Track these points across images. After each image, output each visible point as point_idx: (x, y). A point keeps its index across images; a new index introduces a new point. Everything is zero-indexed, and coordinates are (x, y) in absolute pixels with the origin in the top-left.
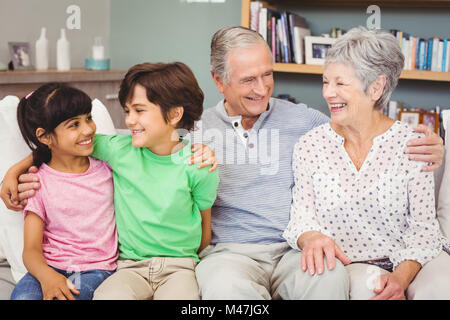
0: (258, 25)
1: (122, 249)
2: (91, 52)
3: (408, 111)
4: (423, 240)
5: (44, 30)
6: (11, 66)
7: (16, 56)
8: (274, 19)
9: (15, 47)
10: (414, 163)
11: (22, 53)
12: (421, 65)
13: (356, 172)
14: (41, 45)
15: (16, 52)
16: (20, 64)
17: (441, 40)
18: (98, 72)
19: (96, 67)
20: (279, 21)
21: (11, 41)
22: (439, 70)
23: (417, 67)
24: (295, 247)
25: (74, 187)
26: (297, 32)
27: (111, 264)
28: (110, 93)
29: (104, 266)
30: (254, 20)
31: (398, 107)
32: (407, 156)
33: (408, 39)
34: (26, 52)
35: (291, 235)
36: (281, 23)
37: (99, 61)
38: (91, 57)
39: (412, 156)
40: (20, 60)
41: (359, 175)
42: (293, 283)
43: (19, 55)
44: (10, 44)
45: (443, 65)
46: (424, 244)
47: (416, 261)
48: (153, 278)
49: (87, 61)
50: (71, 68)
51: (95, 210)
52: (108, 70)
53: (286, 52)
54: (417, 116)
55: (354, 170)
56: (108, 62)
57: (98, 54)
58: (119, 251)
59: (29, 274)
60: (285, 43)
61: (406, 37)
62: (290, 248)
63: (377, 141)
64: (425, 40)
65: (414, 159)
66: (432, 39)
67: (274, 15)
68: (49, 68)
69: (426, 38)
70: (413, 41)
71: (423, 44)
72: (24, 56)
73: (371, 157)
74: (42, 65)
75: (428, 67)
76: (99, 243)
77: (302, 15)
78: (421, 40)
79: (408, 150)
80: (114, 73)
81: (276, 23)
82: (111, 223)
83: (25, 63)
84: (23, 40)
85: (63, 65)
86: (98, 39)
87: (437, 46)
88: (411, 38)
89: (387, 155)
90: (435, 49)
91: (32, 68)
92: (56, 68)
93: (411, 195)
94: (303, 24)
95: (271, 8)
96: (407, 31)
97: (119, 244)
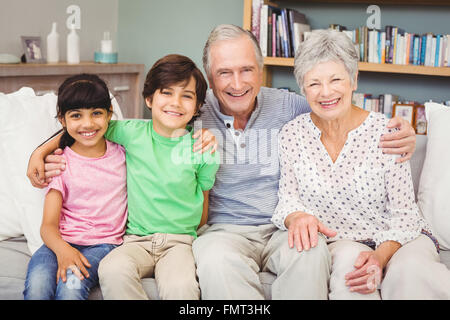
0: (259, 21)
1: (129, 225)
2: (100, 46)
3: (403, 104)
4: (404, 224)
5: (54, 25)
6: (23, 59)
7: (29, 50)
8: (274, 15)
9: (28, 41)
10: (388, 156)
11: (34, 46)
12: (415, 59)
13: (332, 164)
14: (52, 39)
15: (28, 46)
16: (33, 57)
17: (434, 37)
18: (107, 65)
19: (104, 60)
20: (279, 17)
21: (24, 35)
22: (431, 66)
23: (411, 62)
24: (283, 228)
25: (93, 170)
26: (296, 27)
27: (118, 239)
28: (118, 86)
29: (111, 240)
30: (255, 16)
31: (393, 100)
32: (381, 150)
33: (403, 35)
34: (38, 46)
35: (278, 218)
36: (282, 19)
37: (106, 55)
38: (100, 50)
39: (386, 150)
40: (33, 53)
41: (334, 167)
42: (279, 256)
43: (32, 49)
44: (23, 37)
45: (436, 60)
46: (404, 227)
47: (396, 242)
48: (155, 251)
49: (96, 54)
50: (81, 62)
51: (112, 190)
52: (116, 63)
53: (286, 46)
54: (411, 109)
55: (330, 162)
56: (116, 55)
57: (107, 48)
58: (126, 227)
59: (45, 246)
60: (285, 38)
61: (401, 33)
62: (277, 229)
63: (352, 135)
64: (419, 36)
65: (388, 153)
66: (426, 35)
67: (275, 11)
68: (60, 61)
69: (420, 34)
70: (408, 37)
71: (417, 40)
72: (36, 50)
73: (346, 150)
74: (53, 58)
75: (422, 62)
76: (111, 220)
77: (302, 11)
78: (416, 36)
79: (382, 144)
80: (122, 66)
81: (277, 19)
82: (123, 202)
83: (37, 56)
84: (36, 35)
85: (73, 58)
86: (107, 34)
87: (431, 41)
88: (406, 34)
89: (361, 149)
90: (428, 45)
91: (44, 61)
92: (66, 61)
93: (389, 186)
94: (304, 20)
95: (272, 5)
96: (402, 28)
97: (128, 221)
